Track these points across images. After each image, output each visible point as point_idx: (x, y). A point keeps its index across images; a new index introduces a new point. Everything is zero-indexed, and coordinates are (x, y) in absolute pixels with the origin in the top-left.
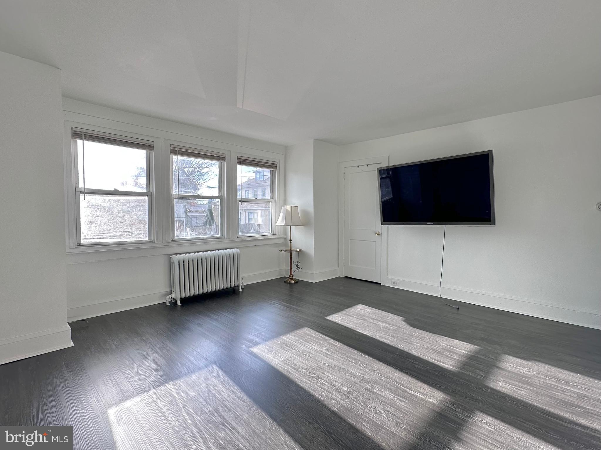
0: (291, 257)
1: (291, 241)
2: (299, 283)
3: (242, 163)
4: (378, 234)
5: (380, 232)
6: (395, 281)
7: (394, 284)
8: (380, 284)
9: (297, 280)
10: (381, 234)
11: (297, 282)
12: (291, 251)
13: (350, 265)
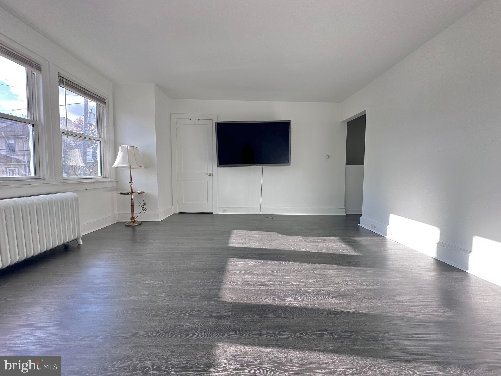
0: (132, 199)
1: (131, 183)
2: (142, 225)
3: (66, 84)
4: (210, 175)
5: (211, 173)
6: (225, 209)
7: (223, 212)
8: (212, 213)
9: (140, 222)
10: (212, 174)
11: (140, 224)
12: (132, 193)
13: (183, 202)
